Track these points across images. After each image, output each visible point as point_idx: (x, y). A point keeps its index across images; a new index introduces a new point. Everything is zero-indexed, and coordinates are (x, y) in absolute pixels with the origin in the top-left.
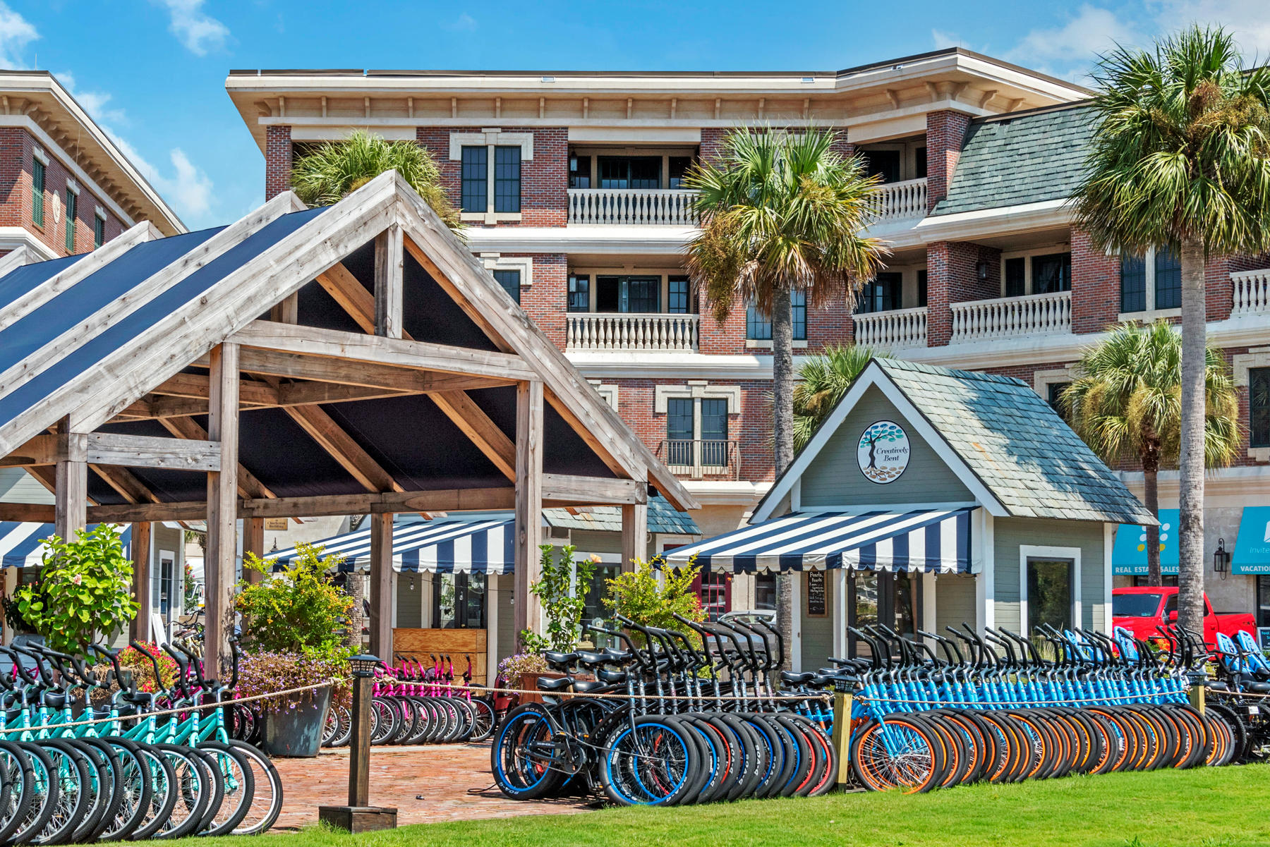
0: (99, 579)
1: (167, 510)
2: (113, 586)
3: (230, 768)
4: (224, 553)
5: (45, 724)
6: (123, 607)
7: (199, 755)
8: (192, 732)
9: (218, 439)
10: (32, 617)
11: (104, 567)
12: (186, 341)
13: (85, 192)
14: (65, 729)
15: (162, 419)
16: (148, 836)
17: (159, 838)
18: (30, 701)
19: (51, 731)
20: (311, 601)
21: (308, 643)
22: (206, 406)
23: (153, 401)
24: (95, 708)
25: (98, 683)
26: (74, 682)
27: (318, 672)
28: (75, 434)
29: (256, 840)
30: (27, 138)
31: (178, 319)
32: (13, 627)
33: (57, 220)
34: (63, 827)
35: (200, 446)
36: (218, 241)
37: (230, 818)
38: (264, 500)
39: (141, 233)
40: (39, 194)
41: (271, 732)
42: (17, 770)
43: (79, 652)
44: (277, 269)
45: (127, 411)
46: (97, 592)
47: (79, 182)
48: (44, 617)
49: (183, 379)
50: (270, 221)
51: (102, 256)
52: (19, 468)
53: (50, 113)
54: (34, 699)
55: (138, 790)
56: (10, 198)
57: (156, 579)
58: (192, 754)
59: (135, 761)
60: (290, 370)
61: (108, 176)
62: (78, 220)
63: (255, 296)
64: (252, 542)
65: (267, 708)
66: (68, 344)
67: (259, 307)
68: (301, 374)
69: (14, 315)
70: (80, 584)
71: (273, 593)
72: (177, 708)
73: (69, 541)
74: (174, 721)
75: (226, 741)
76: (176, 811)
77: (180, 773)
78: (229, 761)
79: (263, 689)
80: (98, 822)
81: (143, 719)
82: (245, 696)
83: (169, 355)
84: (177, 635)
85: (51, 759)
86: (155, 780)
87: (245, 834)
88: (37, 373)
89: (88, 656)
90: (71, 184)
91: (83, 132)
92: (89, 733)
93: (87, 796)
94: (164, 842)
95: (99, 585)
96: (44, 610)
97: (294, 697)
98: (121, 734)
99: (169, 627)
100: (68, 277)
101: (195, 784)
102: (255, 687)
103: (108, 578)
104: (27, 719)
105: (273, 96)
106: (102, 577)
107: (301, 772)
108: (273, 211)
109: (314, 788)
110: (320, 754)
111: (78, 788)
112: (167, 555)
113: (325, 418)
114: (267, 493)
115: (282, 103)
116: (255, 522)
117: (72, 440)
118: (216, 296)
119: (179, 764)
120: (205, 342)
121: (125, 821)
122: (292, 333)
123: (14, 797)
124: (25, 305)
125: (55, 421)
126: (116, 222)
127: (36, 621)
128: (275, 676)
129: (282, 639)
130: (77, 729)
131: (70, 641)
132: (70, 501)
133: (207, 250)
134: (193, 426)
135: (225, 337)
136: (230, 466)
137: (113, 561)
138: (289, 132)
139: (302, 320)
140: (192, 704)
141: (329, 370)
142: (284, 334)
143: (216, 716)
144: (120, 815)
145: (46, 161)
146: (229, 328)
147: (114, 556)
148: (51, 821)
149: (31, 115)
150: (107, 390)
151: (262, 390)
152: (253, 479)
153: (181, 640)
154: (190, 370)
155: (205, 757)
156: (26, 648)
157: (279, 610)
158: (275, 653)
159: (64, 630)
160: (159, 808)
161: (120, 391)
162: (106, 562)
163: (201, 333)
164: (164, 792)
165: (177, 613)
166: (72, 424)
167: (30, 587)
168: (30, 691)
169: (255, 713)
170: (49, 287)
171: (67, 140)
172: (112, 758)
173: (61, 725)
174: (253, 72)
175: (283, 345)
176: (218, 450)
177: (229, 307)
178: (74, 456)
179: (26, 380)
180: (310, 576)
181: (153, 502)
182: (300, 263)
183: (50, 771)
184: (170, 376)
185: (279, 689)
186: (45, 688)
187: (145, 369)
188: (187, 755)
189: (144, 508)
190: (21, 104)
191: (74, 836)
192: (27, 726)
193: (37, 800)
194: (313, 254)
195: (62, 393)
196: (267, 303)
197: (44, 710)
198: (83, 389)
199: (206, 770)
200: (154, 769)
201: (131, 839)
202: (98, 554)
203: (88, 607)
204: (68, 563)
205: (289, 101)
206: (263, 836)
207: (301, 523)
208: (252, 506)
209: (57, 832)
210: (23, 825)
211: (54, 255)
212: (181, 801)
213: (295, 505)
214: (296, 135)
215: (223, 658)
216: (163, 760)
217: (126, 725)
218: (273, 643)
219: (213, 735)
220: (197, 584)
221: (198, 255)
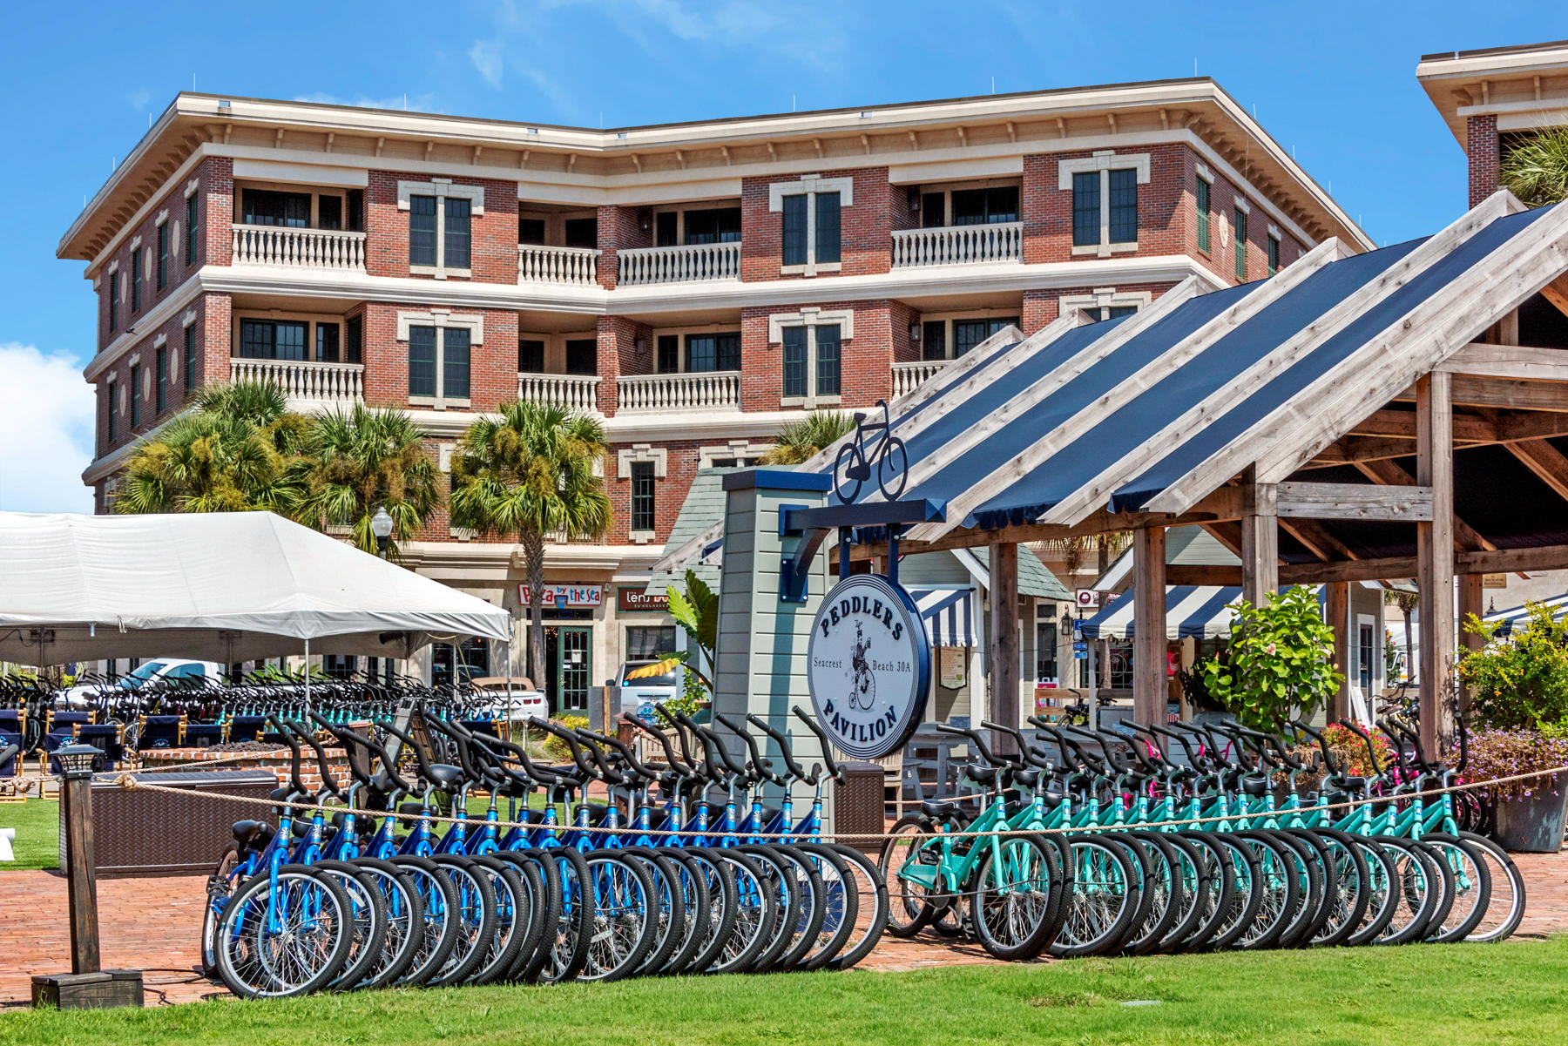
0: (1296, 648)
1: (1368, 567)
2: (1312, 656)
3: (1461, 865)
4: (1440, 616)
5: (1244, 813)
6: (1324, 680)
7: (1424, 849)
8: (1414, 822)
9: (1429, 483)
10: (1220, 692)
11: (1300, 634)
12: (1388, 373)
13: (1256, 210)
14: (1267, 818)
15: (1359, 463)
16: (1367, 941)
17: (1379, 943)
18: (1226, 787)
19: (1251, 821)
20: (1546, 670)
21: (1545, 719)
22: (1413, 446)
23: (1349, 444)
24: (1302, 796)
25: (1304, 766)
26: (1276, 766)
27: (1558, 752)
28: (1262, 484)
29: (1495, 949)
30: (1189, 154)
31: (1377, 348)
32: (1192, 704)
33: (1225, 244)
34: (1269, 930)
35: (1408, 493)
36: (1420, 254)
37: (1463, 923)
38: (1481, 554)
39: (1328, 251)
40: (1203, 216)
41: (1503, 822)
42: (1216, 864)
43: (1274, 731)
44: (1493, 282)
45: (1319, 456)
46: (1294, 663)
47: (1249, 200)
48: (1233, 692)
49: (1384, 417)
50: (1482, 227)
51: (1284, 281)
52: (1195, 526)
53: (1213, 124)
54: (1231, 784)
55: (1352, 889)
56: (1171, 224)
57: (1354, 648)
58: (1415, 848)
59: (1349, 856)
60: (1511, 400)
61: (1282, 190)
62: (1249, 243)
63: (1468, 316)
64: (1470, 602)
65: (1496, 794)
66: (1250, 383)
67: (1473, 327)
68: (1524, 403)
69: (1186, 353)
70: (1274, 654)
71: (1500, 660)
72: (1395, 795)
73: (1259, 605)
74: (1393, 809)
75: (1455, 832)
76: (1399, 913)
77: (1401, 869)
78: (1459, 856)
79: (1493, 772)
80: (1309, 924)
81: (1356, 807)
82: (1468, 782)
83: (1368, 390)
84: (1380, 711)
85: (1252, 852)
86: (1372, 877)
87: (1481, 941)
88: (1216, 417)
89: (1286, 736)
90: (1240, 202)
91: (1252, 142)
92: (1296, 823)
93: (1295, 895)
94: (1385, 949)
95: (1295, 655)
96: (1233, 684)
97: (1529, 782)
98: (1331, 825)
99: (1370, 702)
100: (1245, 307)
101: (1420, 883)
102: (1482, 771)
103: (1306, 647)
104: (1224, 808)
105: (1474, 81)
106: (1299, 646)
107: (1541, 870)
108: (1485, 215)
109: (1559, 889)
110: (1563, 849)
111: (1285, 886)
112: (1366, 619)
113: (1553, 453)
114: (1485, 544)
115: (1485, 89)
116: (1472, 579)
117: (1259, 491)
118: (1422, 318)
119: (1400, 860)
120: (1410, 372)
121: (1339, 924)
122: (1514, 356)
123: (1212, 894)
124: (1198, 342)
125: (1239, 470)
126: (1292, 241)
127: (1224, 697)
128: (1505, 757)
129: (1512, 714)
130: (1281, 819)
131: (1264, 719)
132: (1258, 560)
133: (1408, 265)
134: (1395, 470)
135: (1433, 365)
136: (1444, 514)
137: (1310, 627)
138: (1495, 121)
139: (1523, 341)
140: (1414, 790)
141: (1559, 397)
142: (1504, 358)
143: (1442, 804)
144: (1333, 917)
145: (1210, 178)
146: (1438, 355)
147: (1312, 621)
148: (1255, 922)
149: (1192, 128)
150: (1298, 432)
151: (1476, 425)
152: (1469, 530)
153: (1386, 717)
154: (1392, 406)
155: (1430, 851)
156: (1221, 728)
157: (1507, 680)
158: (1505, 730)
159: (1257, 707)
160: (1378, 910)
161: (1311, 434)
162: (1303, 629)
163: (1406, 363)
164: (1384, 891)
165: (1379, 686)
166: (1258, 474)
167: (1217, 658)
168: (1226, 776)
169: (1482, 801)
170: (1225, 320)
171: (1233, 153)
172: (1323, 851)
173: (1263, 814)
174: (1449, 56)
175: (1502, 370)
176: (1430, 496)
177: (1438, 330)
178: (1263, 509)
179: (1204, 426)
180: (1545, 641)
181: (1350, 559)
182: (1522, 274)
183: (1252, 865)
184: (1370, 413)
185: (1511, 773)
186: (1243, 772)
187: (1341, 406)
188: (1409, 849)
189: (1339, 567)
190: (1180, 116)
191: (1281, 940)
192: (1225, 815)
193: (1239, 899)
194: (1537, 262)
195: (1246, 438)
196: (1483, 322)
197: (1243, 797)
198: (1270, 433)
199: (1433, 865)
200: (1371, 864)
201: (1347, 944)
202: (1293, 619)
203: (1284, 681)
204: (1259, 631)
205: (1493, 86)
206: (1504, 944)
207: (1527, 578)
208: (1468, 560)
209: (1262, 935)
210: (1224, 927)
211: (1223, 284)
212: (1404, 901)
213: (1520, 558)
214: (1503, 125)
215: (1441, 737)
216: (1381, 854)
217: (1337, 815)
218: (1501, 719)
219: (1440, 825)
220: (1398, 652)
221: (1398, 273)
